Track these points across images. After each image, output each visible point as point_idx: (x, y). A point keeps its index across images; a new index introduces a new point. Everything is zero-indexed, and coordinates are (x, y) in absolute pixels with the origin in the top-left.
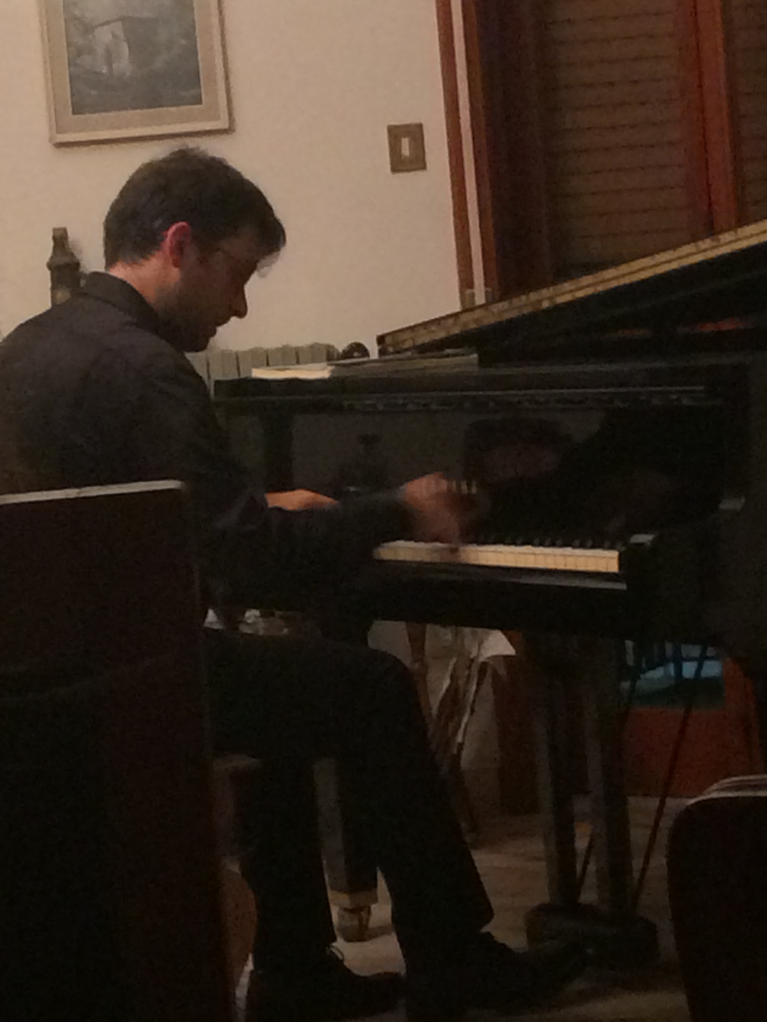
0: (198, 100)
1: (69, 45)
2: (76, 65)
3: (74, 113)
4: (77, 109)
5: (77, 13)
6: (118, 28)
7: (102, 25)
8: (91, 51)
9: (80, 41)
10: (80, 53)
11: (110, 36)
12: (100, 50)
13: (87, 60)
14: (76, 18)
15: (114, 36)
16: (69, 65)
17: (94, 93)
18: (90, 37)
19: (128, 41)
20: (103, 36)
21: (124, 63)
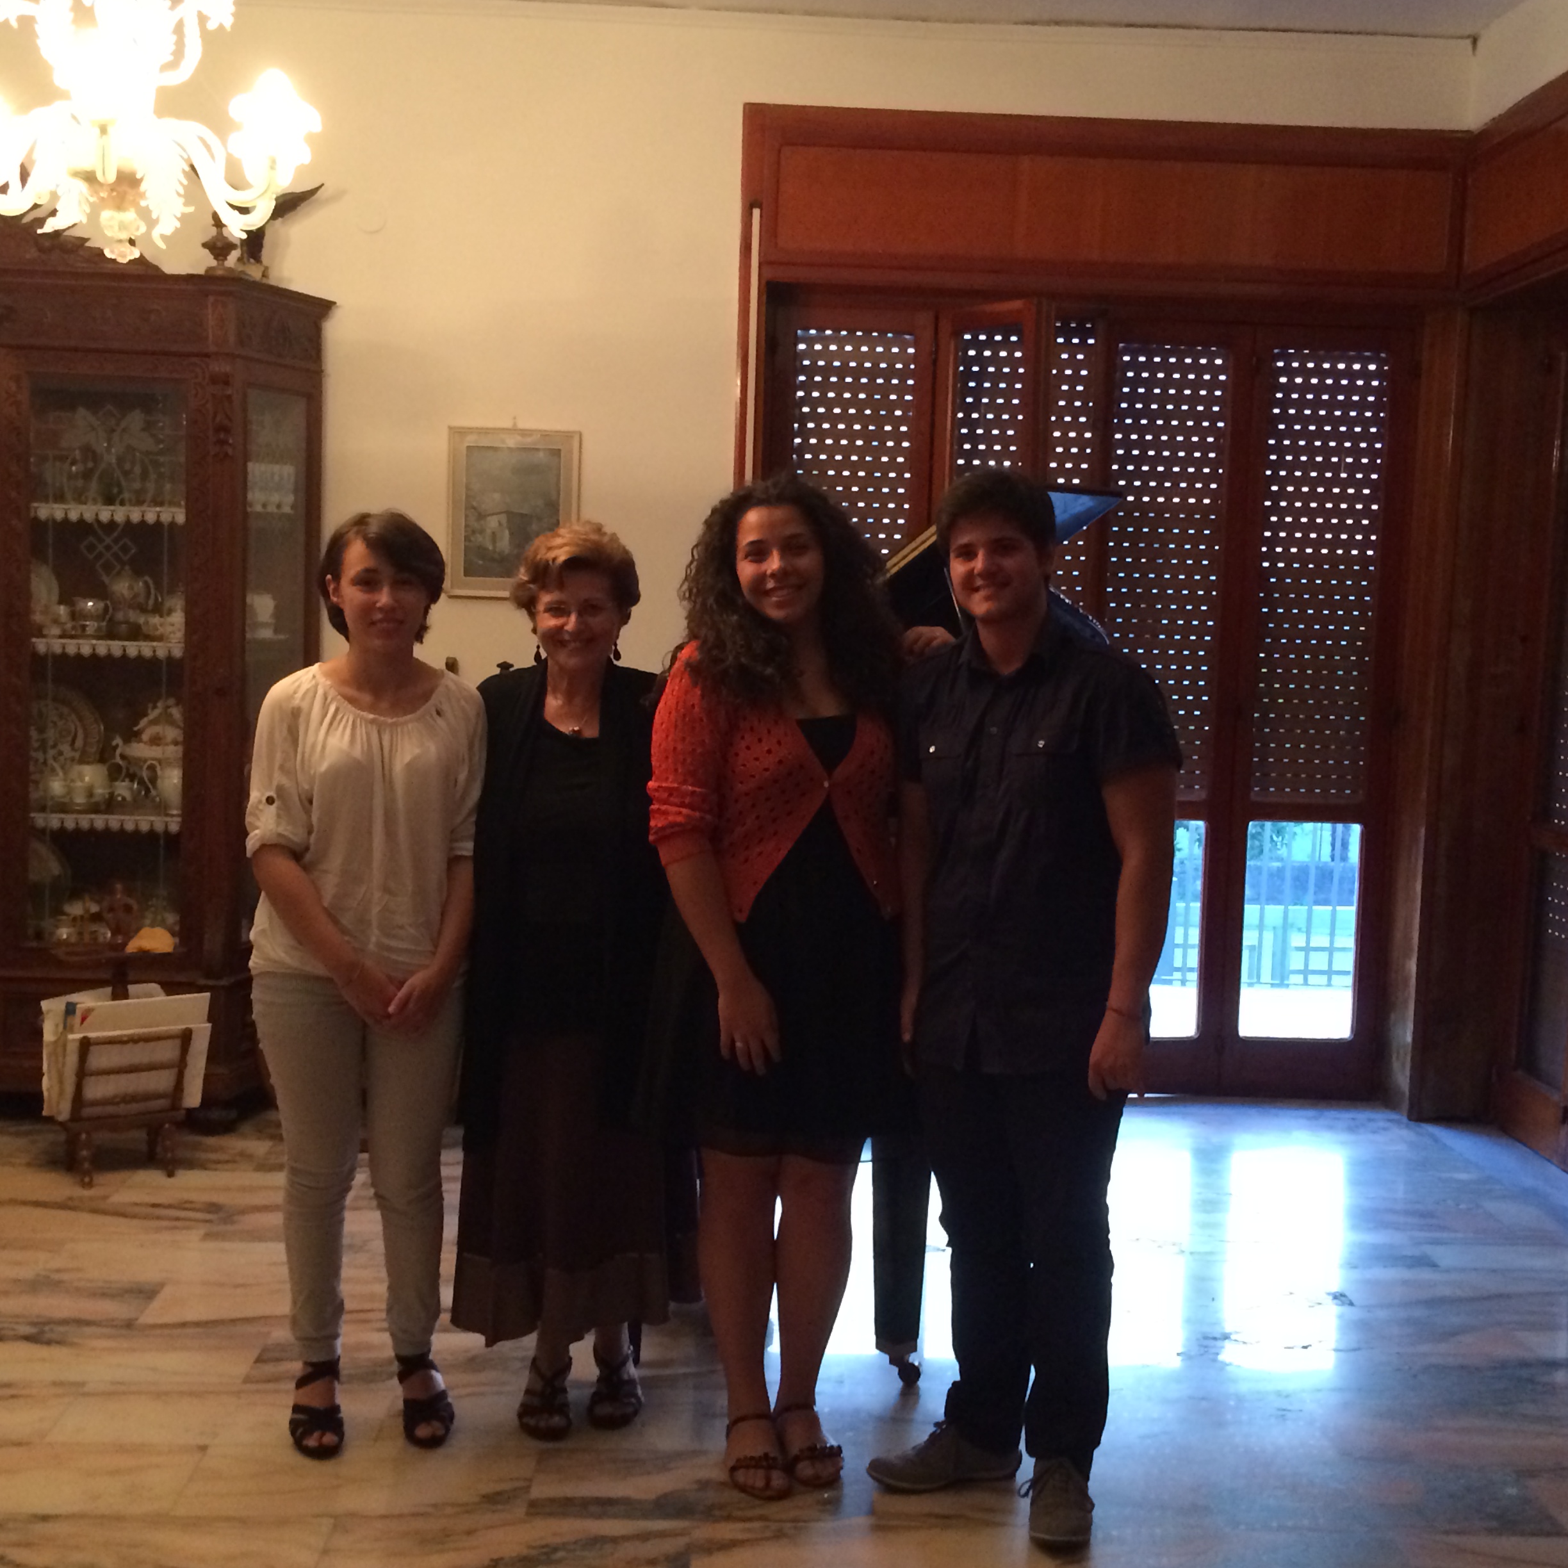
1: (466, 526)
2: (470, 541)
3: (466, 575)
4: (467, 573)
5: (475, 504)
6: (503, 518)
7: (493, 514)
8: (482, 532)
9: (476, 525)
10: (474, 532)
11: (497, 524)
12: (489, 531)
13: (479, 538)
14: (474, 508)
15: (500, 524)
16: (465, 540)
17: (481, 562)
18: (482, 522)
19: (510, 529)
20: (493, 523)
21: (504, 544)
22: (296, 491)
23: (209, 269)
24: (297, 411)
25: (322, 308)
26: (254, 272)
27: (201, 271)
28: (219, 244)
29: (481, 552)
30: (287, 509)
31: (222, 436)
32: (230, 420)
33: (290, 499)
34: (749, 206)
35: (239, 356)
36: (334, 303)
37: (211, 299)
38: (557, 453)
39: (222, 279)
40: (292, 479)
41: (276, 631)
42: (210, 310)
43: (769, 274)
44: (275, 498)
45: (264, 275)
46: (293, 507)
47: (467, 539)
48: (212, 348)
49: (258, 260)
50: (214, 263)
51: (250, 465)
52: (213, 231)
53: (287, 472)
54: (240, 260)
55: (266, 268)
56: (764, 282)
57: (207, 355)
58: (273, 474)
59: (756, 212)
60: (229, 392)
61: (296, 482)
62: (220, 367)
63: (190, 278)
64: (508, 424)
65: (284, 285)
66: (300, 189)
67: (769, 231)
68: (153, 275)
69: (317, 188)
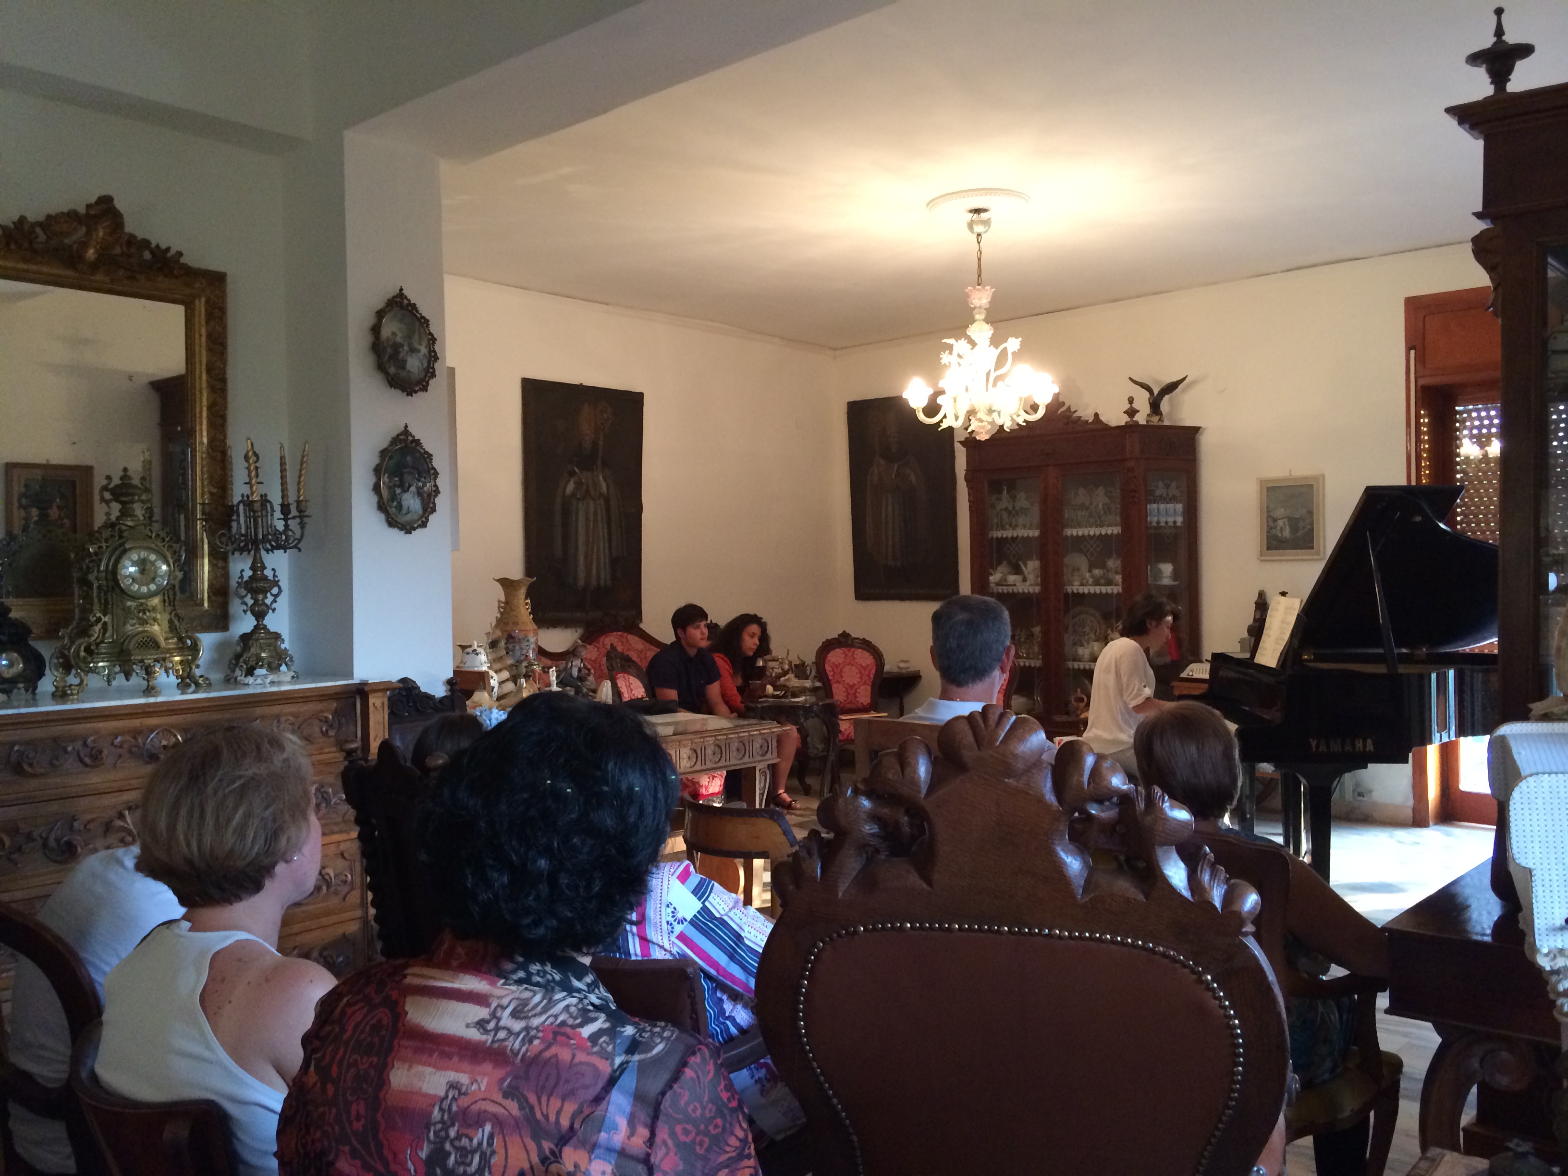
0: (1312, 548)
1: (1268, 526)
2: (1270, 533)
3: (1268, 550)
4: (1268, 548)
5: (1272, 515)
6: (1286, 520)
7: (1280, 519)
8: (1275, 528)
9: (1272, 524)
10: (1271, 529)
11: (1283, 524)
12: (1279, 528)
13: (1274, 531)
14: (1271, 517)
17: (1276, 543)
18: (1276, 523)
19: (1289, 526)
20: (1280, 523)
21: (1287, 533)
22: (1183, 515)
23: (1128, 422)
24: (1181, 479)
25: (1196, 430)
27: (1123, 424)
28: (1131, 411)
29: (1275, 537)
30: (1178, 524)
31: (1135, 494)
32: (1137, 487)
33: (1180, 520)
34: (1408, 350)
35: (1141, 458)
36: (1200, 428)
37: (1127, 435)
38: (1311, 486)
39: (1133, 426)
40: (1181, 510)
41: (1175, 579)
42: (1127, 441)
43: (1422, 382)
44: (1171, 520)
46: (1182, 522)
47: (1268, 532)
48: (1130, 456)
49: (1159, 415)
50: (1129, 420)
51: (1149, 506)
52: (1129, 406)
53: (1177, 507)
56: (1418, 387)
57: (1127, 459)
58: (1166, 508)
59: (1412, 352)
60: (1136, 475)
61: (1183, 511)
62: (1131, 464)
63: (1120, 427)
64: (1287, 474)
66: (1175, 379)
67: (1421, 360)
68: (1106, 428)
69: (1184, 379)
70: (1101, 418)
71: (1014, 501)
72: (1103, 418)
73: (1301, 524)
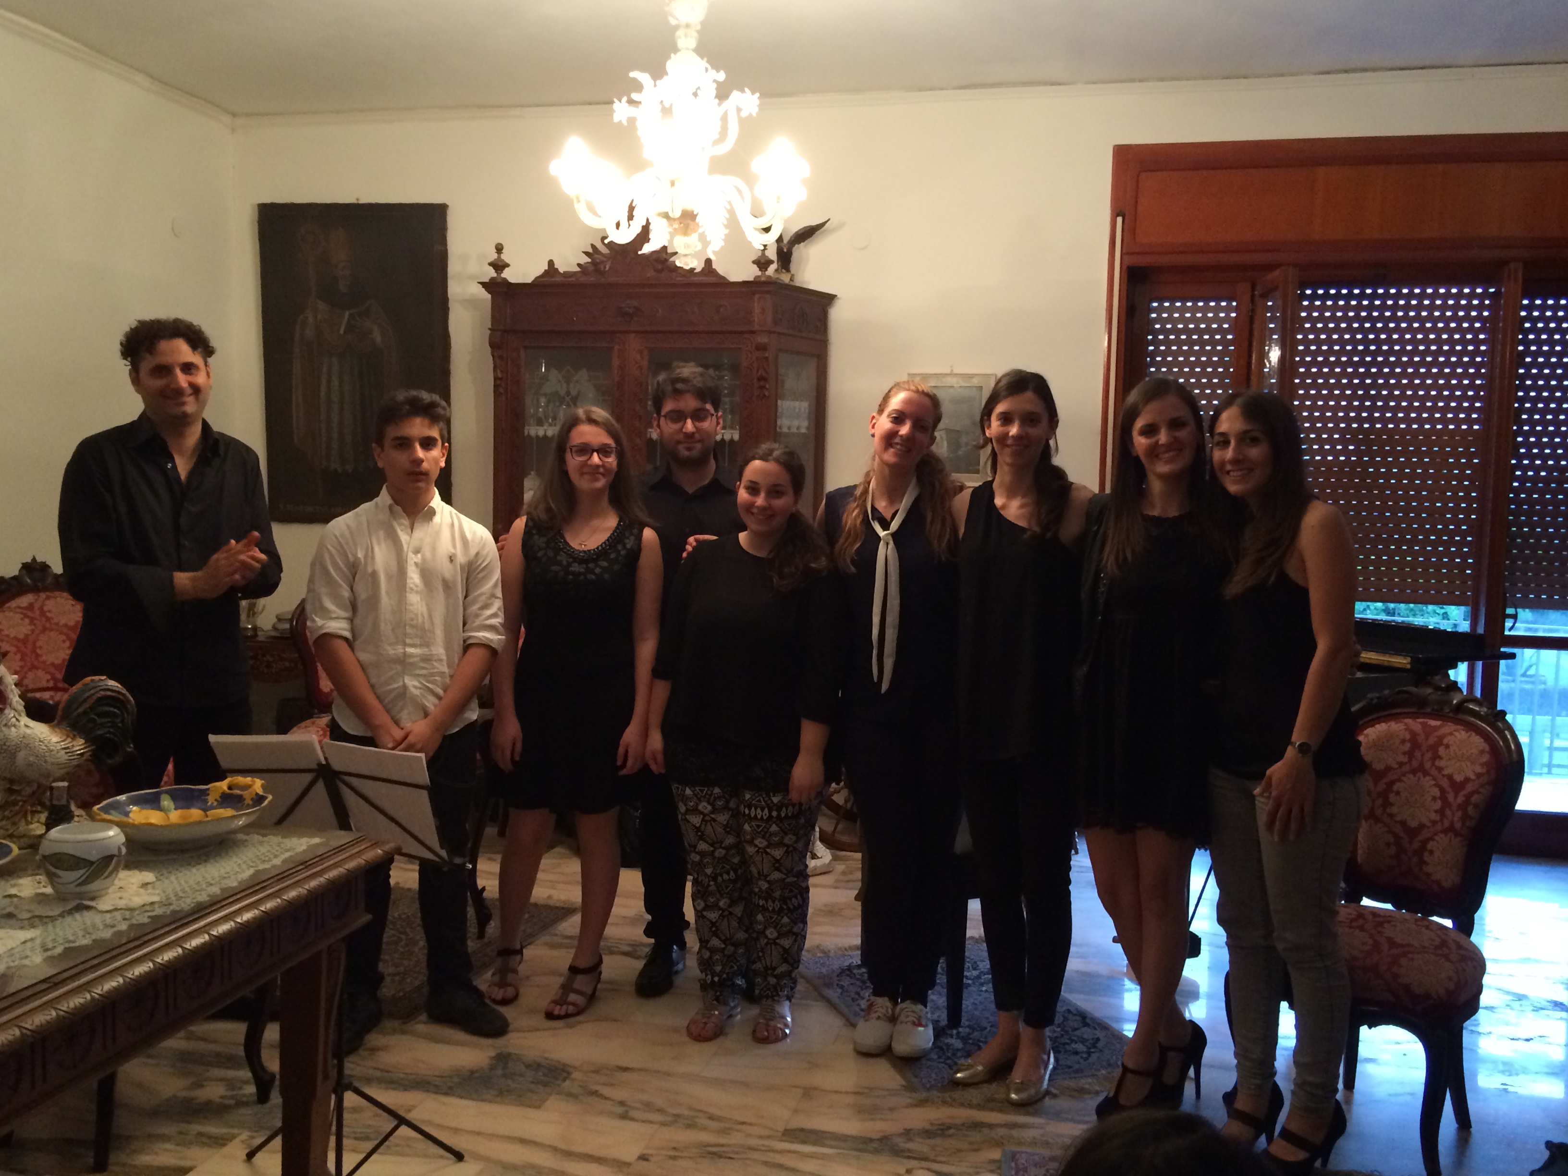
19: (948, 441)
22: (809, 418)
23: (756, 277)
24: (811, 367)
25: (829, 299)
26: (785, 278)
27: (751, 279)
28: (763, 261)
30: (803, 430)
31: (762, 383)
32: (766, 372)
33: (805, 424)
34: (1116, 214)
35: (774, 332)
36: (836, 296)
37: (757, 296)
39: (764, 283)
40: (807, 411)
42: (756, 304)
43: (1129, 260)
44: (796, 423)
45: (791, 280)
46: (808, 428)
48: (756, 327)
49: (788, 270)
50: (760, 273)
51: (779, 402)
52: (759, 253)
53: (803, 406)
54: (776, 270)
55: (793, 275)
56: (1124, 268)
57: (753, 332)
58: (795, 408)
59: (1119, 220)
60: (767, 355)
61: (810, 413)
62: (762, 339)
63: (745, 283)
64: (949, 372)
65: (805, 286)
66: (814, 223)
67: (1130, 231)
68: (722, 283)
69: (826, 222)
70: (715, 266)
71: (568, 382)
72: (720, 268)
73: (964, 439)
